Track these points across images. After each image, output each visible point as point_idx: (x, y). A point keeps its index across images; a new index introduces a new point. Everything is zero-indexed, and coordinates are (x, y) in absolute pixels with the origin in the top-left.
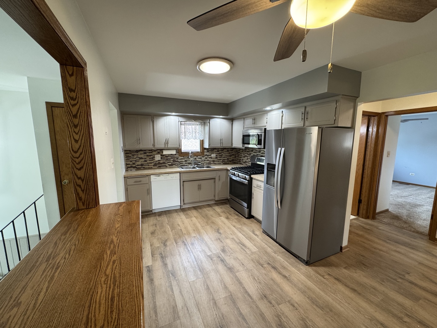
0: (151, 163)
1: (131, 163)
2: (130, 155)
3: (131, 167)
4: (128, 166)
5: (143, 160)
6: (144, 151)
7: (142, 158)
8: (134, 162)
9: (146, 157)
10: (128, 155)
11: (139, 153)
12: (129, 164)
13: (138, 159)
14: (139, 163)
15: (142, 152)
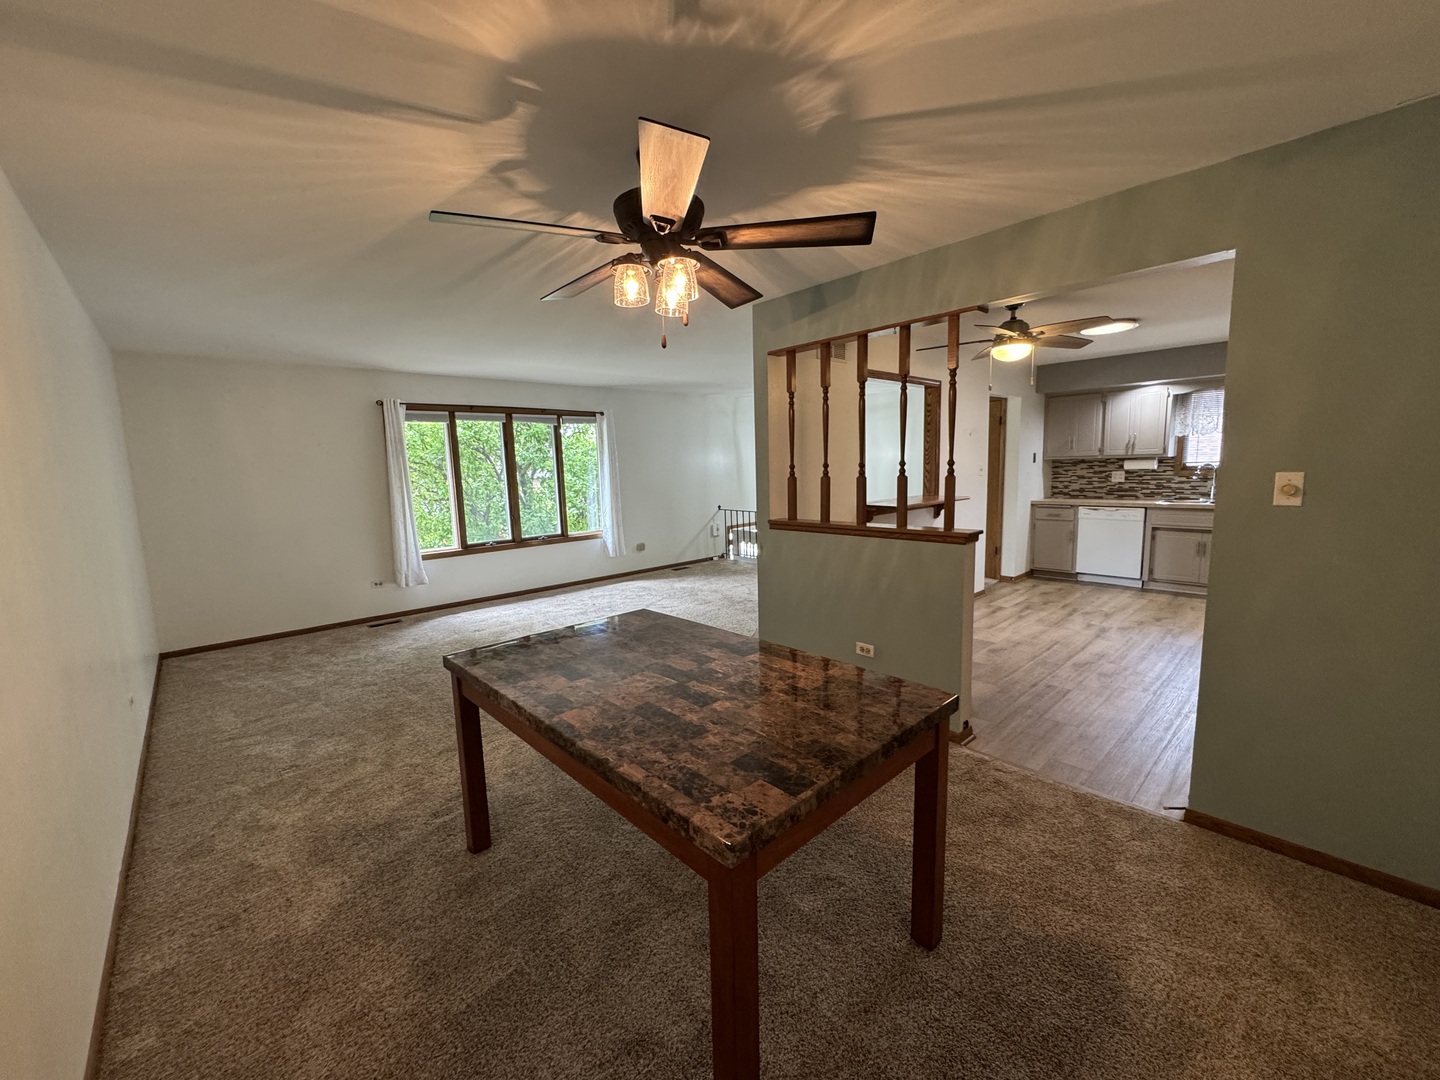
0: (1102, 488)
1: (1060, 485)
2: (1060, 470)
3: (1061, 493)
4: (1055, 490)
5: (1084, 481)
6: (1088, 463)
7: (1083, 477)
8: (1066, 484)
9: (1091, 475)
10: (1057, 470)
11: (1079, 466)
12: (1056, 487)
13: (1076, 478)
14: (1076, 486)
15: (1084, 465)
